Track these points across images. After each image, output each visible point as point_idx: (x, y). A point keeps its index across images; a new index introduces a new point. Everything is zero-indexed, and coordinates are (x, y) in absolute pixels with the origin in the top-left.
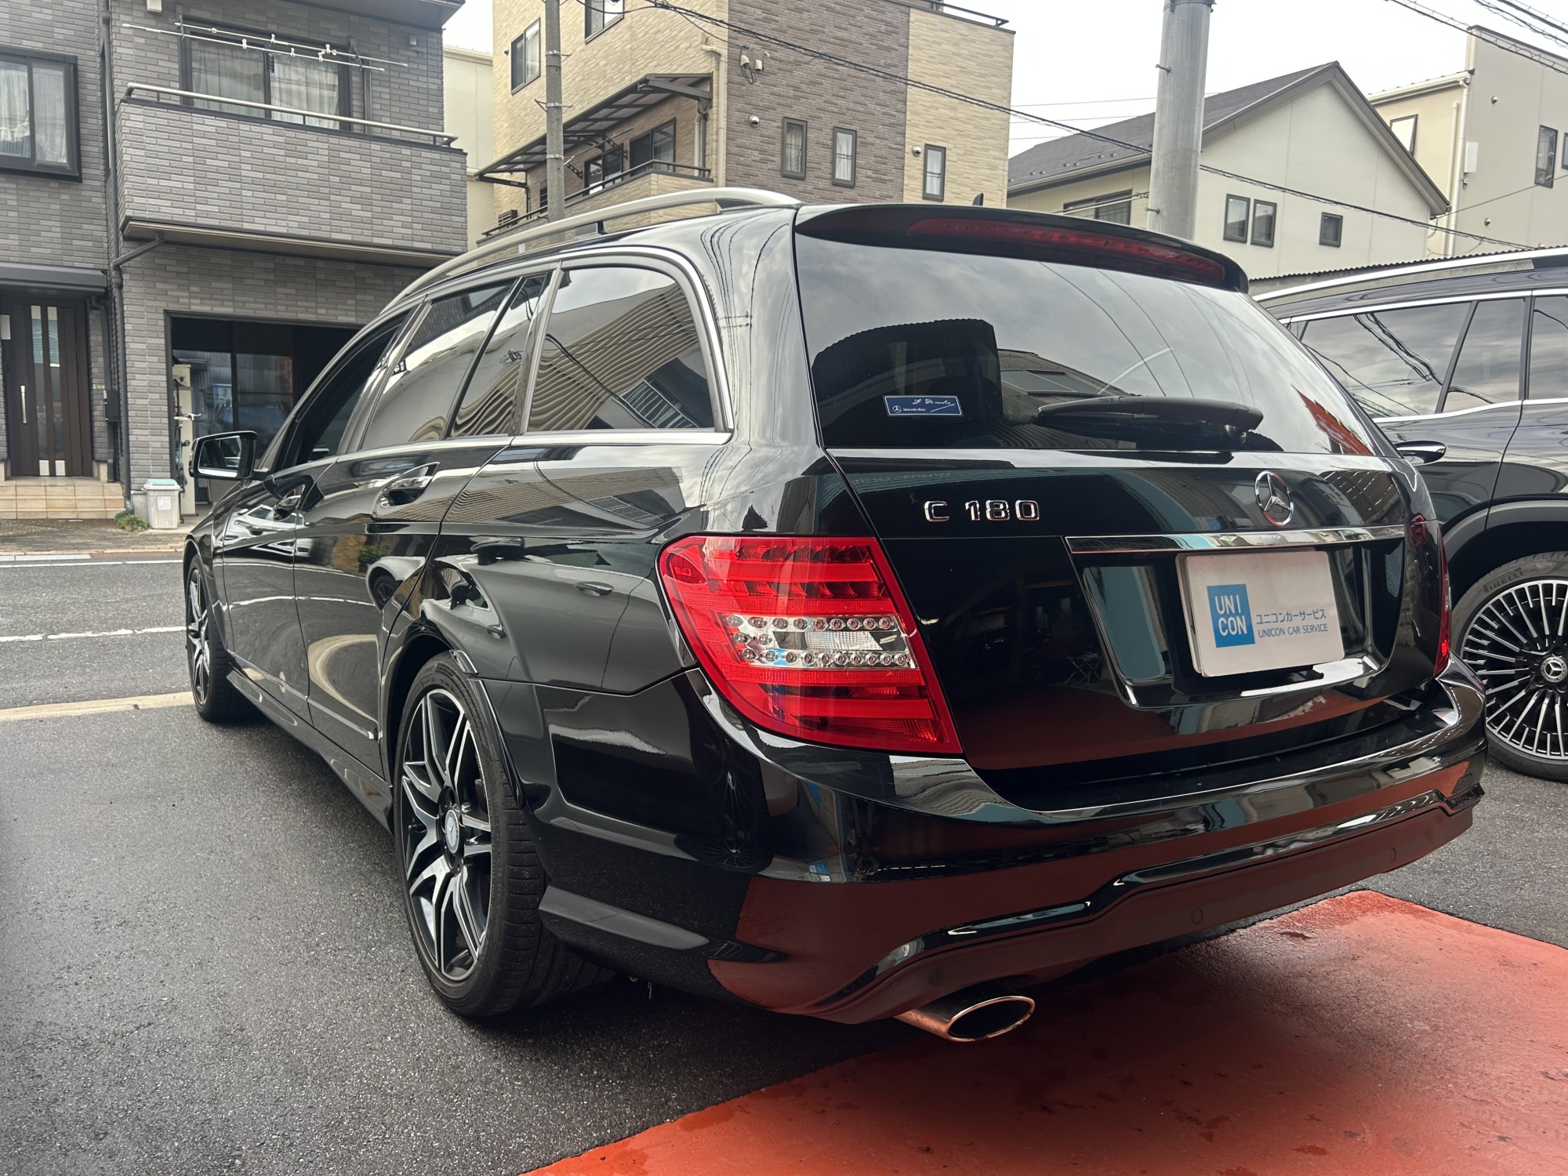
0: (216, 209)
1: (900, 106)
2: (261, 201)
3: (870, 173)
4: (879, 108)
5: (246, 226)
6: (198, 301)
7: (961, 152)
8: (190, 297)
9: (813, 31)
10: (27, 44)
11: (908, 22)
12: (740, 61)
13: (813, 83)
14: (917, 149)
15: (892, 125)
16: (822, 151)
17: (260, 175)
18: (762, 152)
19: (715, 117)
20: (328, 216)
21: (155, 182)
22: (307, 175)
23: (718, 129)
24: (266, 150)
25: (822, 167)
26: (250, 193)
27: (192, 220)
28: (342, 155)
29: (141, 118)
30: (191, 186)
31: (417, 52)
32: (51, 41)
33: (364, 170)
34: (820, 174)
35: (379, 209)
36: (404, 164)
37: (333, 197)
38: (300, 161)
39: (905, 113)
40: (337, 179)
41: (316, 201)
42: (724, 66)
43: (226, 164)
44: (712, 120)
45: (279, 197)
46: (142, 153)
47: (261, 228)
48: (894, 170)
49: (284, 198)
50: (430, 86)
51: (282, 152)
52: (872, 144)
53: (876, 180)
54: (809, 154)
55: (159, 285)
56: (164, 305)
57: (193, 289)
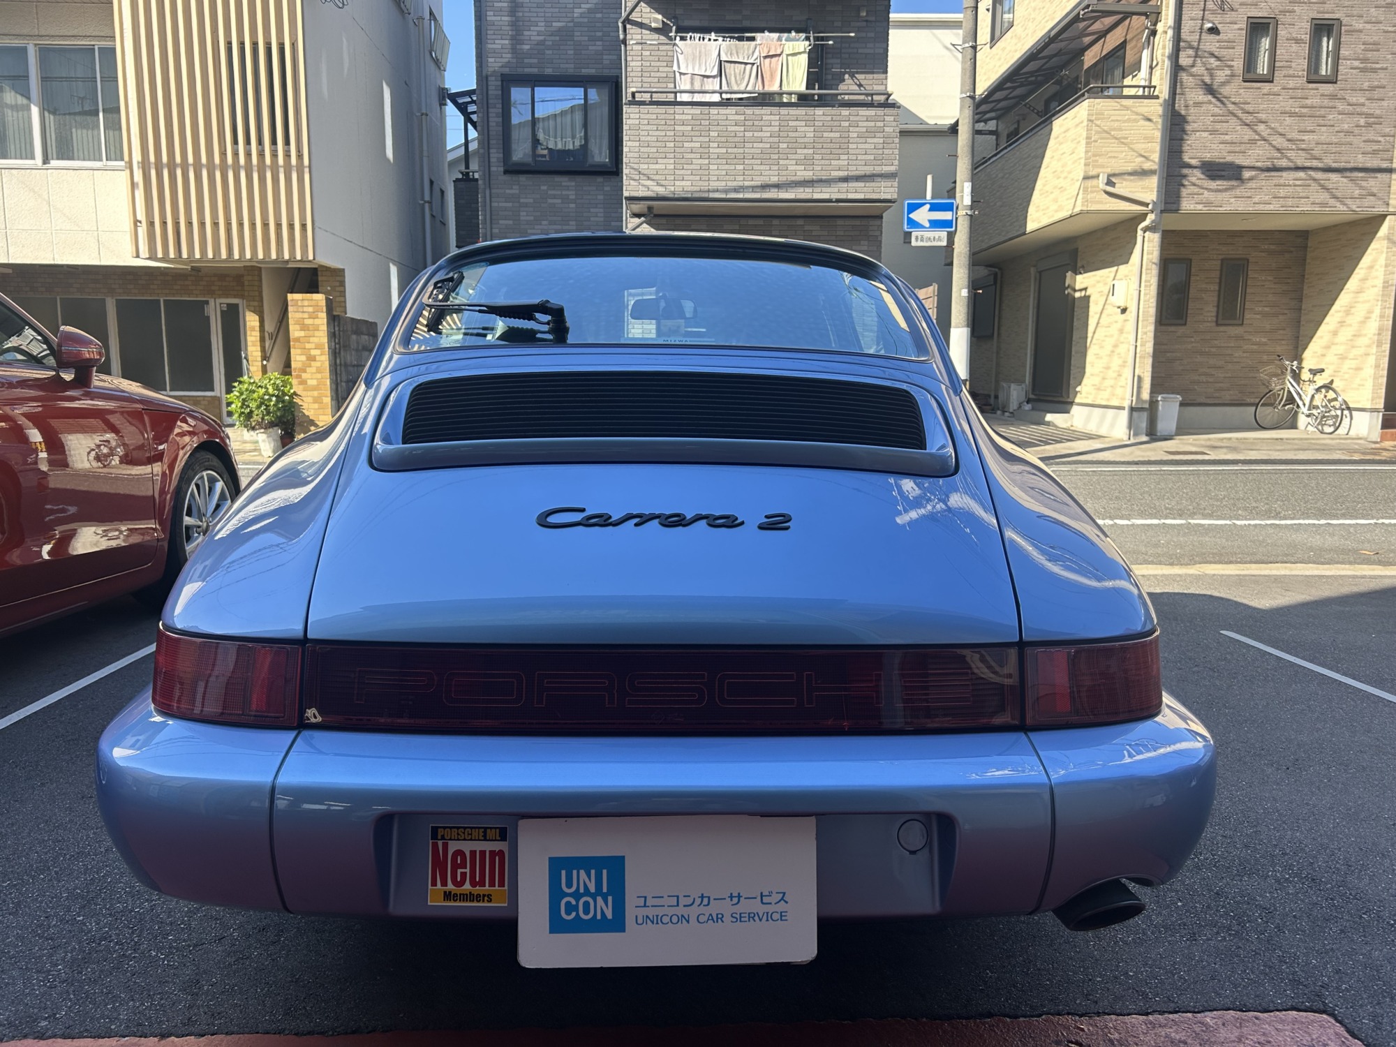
0: (689, 183)
2: (724, 172)
3: (1356, 63)
10: (585, 71)
16: (1295, 47)
17: (724, 150)
18: (1219, 58)
19: (1164, 30)
21: (647, 167)
22: (761, 145)
24: (730, 128)
25: (1293, 65)
28: (791, 123)
29: (639, 116)
30: (672, 167)
31: (867, 21)
32: (601, 66)
33: (808, 135)
34: (1291, 72)
36: (843, 124)
38: (756, 134)
40: (786, 145)
41: (768, 167)
43: (698, 145)
44: (1161, 34)
45: (738, 167)
46: (636, 144)
49: (741, 167)
50: (877, 51)
52: (1360, 31)
53: (1363, 70)
54: (1278, 52)
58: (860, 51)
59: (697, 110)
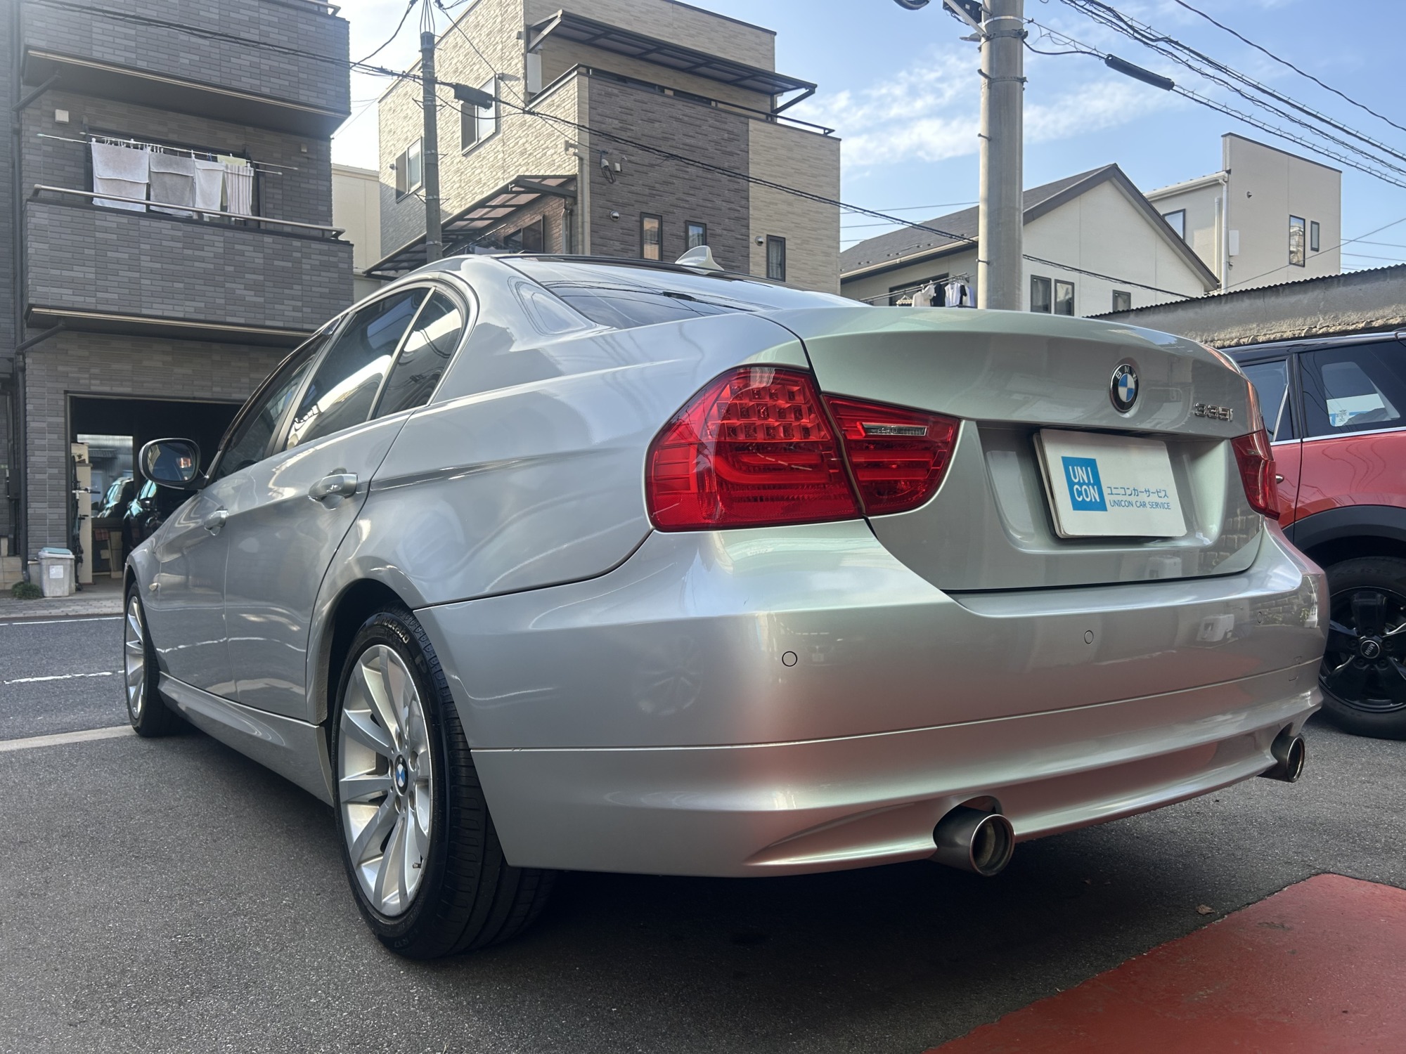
0: (116, 296)
1: (743, 202)
2: (160, 289)
4: (724, 204)
5: (145, 311)
6: (98, 382)
7: (799, 242)
8: (90, 378)
9: (665, 139)
11: (748, 131)
12: (600, 163)
13: (666, 183)
14: (760, 240)
15: (737, 219)
17: (158, 266)
18: (623, 242)
19: (580, 212)
20: (222, 301)
21: (58, 272)
22: (203, 265)
23: (583, 223)
24: (164, 243)
26: (148, 282)
27: (92, 307)
28: (237, 247)
29: (46, 215)
30: (92, 276)
31: (308, 158)
33: (257, 260)
35: (272, 295)
36: (295, 254)
37: (228, 285)
38: (197, 253)
39: (748, 208)
40: (231, 269)
41: (212, 289)
42: (587, 169)
43: (126, 256)
44: (577, 215)
45: (176, 285)
46: (46, 246)
47: (159, 313)
48: (740, 258)
49: (181, 285)
50: (320, 188)
51: (180, 245)
52: (721, 235)
54: (665, 244)
55: (60, 368)
56: (64, 386)
57: (94, 371)
58: (303, 185)
59: (124, 220)
